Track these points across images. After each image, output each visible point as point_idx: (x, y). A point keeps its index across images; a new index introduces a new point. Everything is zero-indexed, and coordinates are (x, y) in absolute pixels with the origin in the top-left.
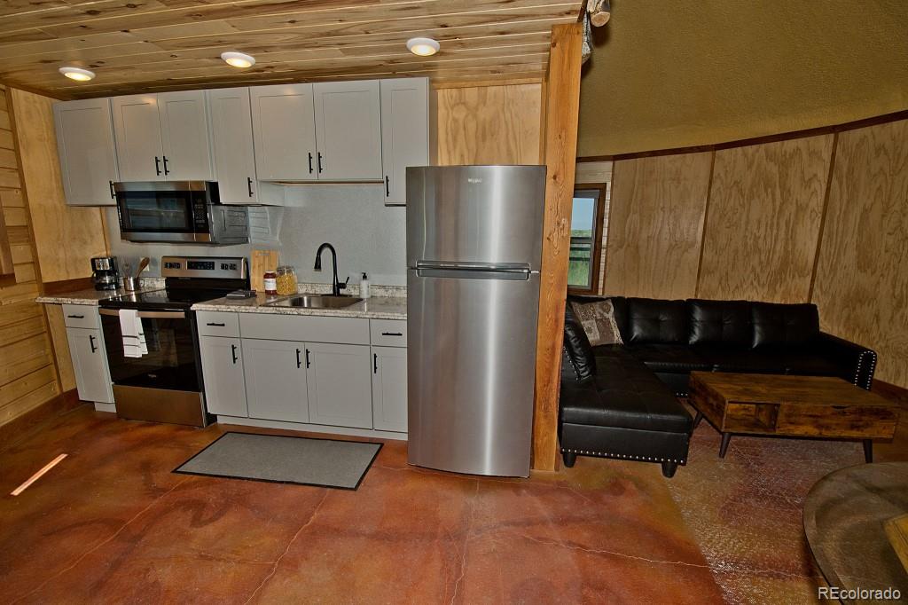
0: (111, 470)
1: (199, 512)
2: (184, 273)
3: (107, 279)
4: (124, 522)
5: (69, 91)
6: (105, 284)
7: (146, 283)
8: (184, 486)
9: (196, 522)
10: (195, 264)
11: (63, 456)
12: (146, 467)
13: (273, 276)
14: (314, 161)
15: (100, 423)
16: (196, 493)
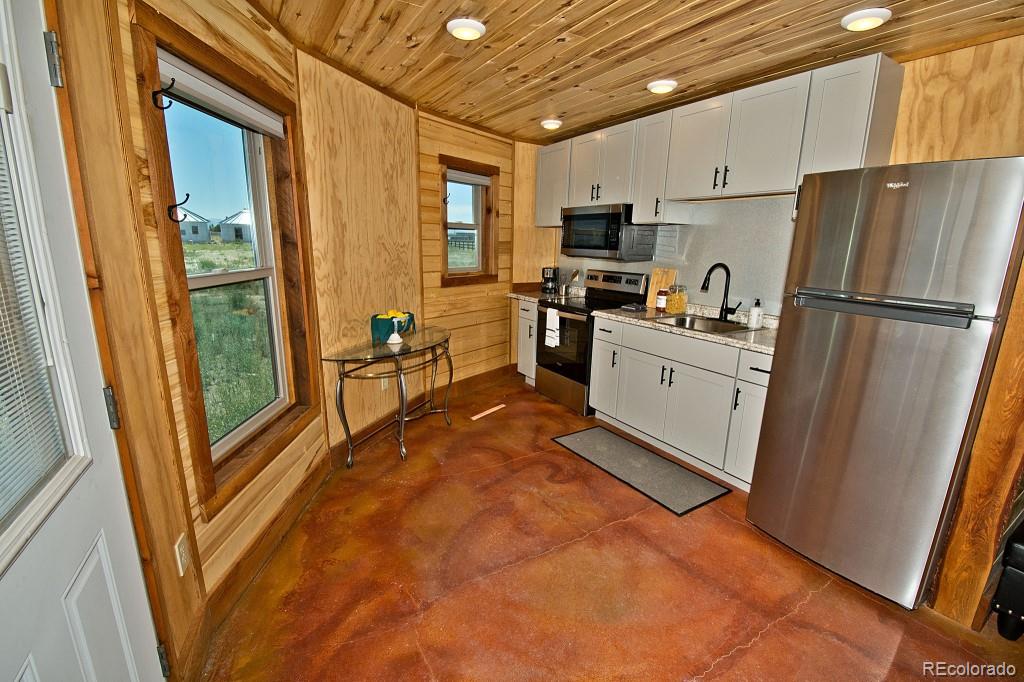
0: (519, 423)
1: (556, 473)
2: (600, 285)
3: (550, 285)
4: (511, 458)
5: (548, 138)
6: (548, 288)
7: (573, 291)
8: (554, 452)
9: (551, 478)
10: (611, 277)
11: (504, 406)
12: (538, 430)
13: (665, 293)
14: (722, 175)
15: (525, 391)
16: (560, 460)
